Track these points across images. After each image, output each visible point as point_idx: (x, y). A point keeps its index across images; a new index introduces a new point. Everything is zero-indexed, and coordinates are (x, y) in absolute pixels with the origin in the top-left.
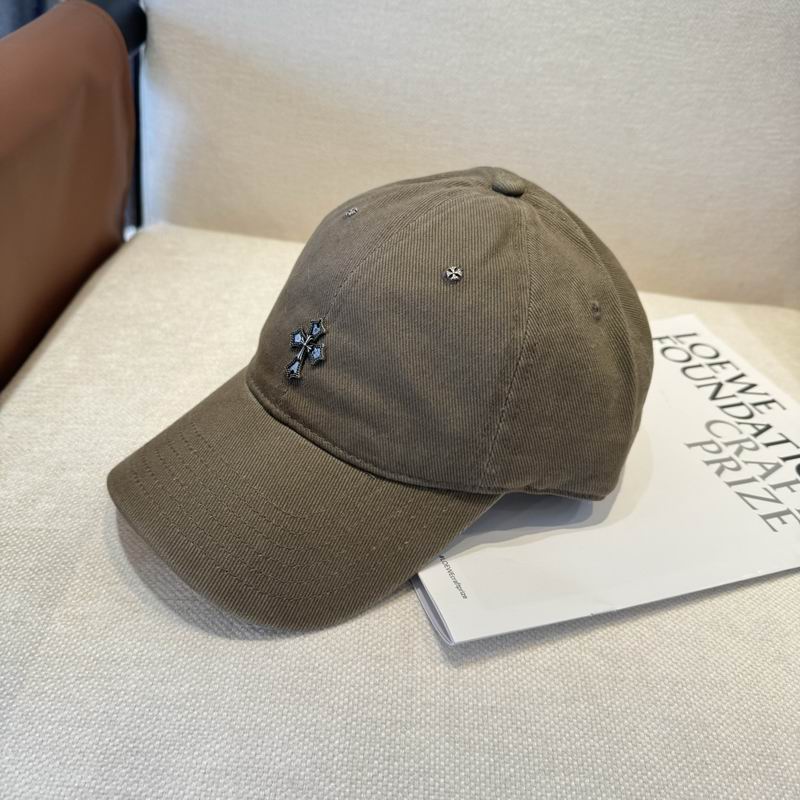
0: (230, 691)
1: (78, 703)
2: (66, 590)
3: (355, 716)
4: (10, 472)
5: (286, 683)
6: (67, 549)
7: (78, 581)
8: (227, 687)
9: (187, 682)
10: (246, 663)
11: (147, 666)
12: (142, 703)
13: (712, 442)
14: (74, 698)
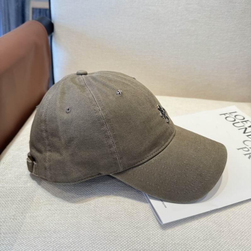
0: (86, 241)
1: (34, 246)
2: (31, 207)
3: (130, 248)
4: (12, 169)
5: (105, 237)
6: (31, 193)
7: (34, 204)
8: (85, 239)
9: (71, 238)
10: (91, 230)
11: (58, 233)
12: (56, 246)
13: (246, 148)
14: (33, 245)
